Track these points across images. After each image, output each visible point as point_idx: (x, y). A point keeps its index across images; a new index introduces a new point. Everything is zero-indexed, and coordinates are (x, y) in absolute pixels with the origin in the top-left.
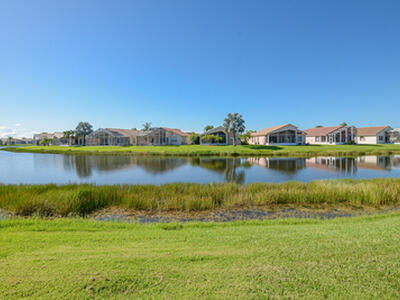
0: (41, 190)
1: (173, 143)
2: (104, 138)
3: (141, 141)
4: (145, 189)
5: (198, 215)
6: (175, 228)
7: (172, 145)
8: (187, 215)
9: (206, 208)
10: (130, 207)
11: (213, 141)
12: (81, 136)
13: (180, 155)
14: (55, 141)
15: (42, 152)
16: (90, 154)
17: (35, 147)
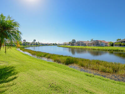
0: (59, 56)
1: (102, 46)
2: (78, 44)
3: (90, 45)
4: (86, 60)
5: (104, 74)
6: (91, 76)
7: (101, 46)
8: (99, 73)
9: (108, 72)
10: (80, 65)
11: (120, 45)
12: (73, 43)
13: (104, 50)
14: (67, 45)
15: (64, 47)
16: (75, 48)
17: (63, 46)
